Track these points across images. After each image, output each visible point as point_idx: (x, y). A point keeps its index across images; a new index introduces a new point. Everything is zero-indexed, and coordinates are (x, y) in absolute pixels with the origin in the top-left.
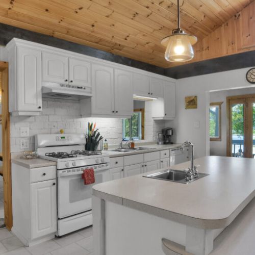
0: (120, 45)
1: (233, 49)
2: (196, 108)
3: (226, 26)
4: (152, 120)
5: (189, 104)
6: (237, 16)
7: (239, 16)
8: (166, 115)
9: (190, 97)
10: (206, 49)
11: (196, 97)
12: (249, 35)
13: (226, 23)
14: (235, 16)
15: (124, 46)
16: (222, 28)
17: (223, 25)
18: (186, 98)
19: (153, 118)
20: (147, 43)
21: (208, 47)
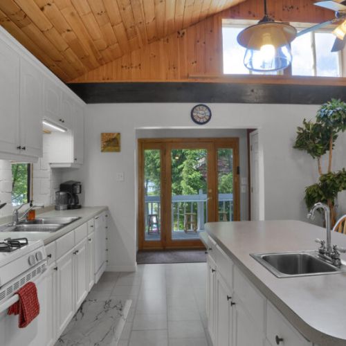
0: (26, 16)
1: (175, 75)
2: (118, 150)
3: (166, 43)
4: (49, 167)
5: (108, 145)
6: (181, 33)
7: (183, 34)
8: (76, 159)
9: (110, 134)
10: (136, 67)
11: (119, 134)
12: (196, 62)
13: (166, 39)
14: (179, 33)
15: (31, 21)
16: (161, 43)
17: (162, 39)
18: (102, 134)
19: (51, 164)
20: (68, 31)
21: (140, 65)
